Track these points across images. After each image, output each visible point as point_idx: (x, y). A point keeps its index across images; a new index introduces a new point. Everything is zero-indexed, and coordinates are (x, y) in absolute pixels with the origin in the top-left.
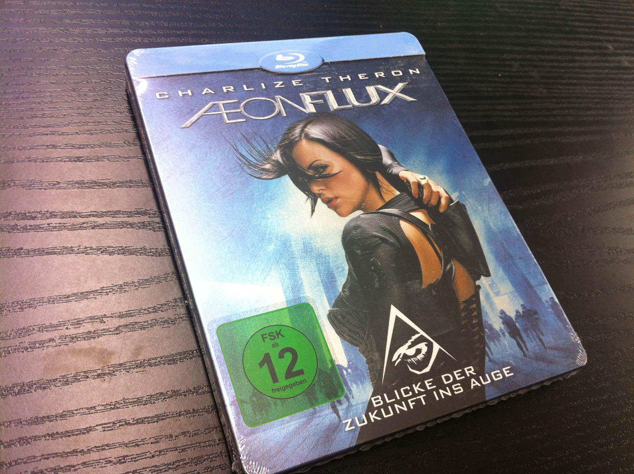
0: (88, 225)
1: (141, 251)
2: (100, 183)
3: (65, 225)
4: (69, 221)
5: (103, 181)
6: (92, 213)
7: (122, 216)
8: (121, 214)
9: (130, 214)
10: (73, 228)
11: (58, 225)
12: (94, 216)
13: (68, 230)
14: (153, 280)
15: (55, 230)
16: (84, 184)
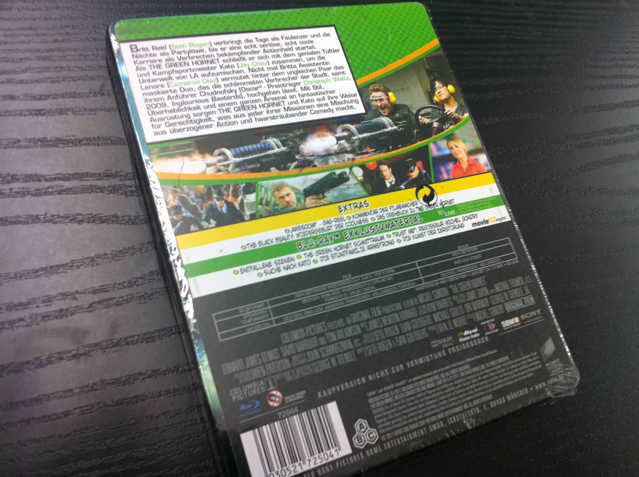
0: (54, 190)
1: (113, 219)
2: (65, 140)
3: (29, 190)
4: (33, 186)
5: (68, 138)
6: (57, 176)
7: (90, 178)
8: (89, 177)
9: (100, 177)
10: (38, 193)
11: (21, 190)
12: (60, 179)
13: (33, 195)
14: (127, 252)
15: (17, 195)
16: (48, 141)
